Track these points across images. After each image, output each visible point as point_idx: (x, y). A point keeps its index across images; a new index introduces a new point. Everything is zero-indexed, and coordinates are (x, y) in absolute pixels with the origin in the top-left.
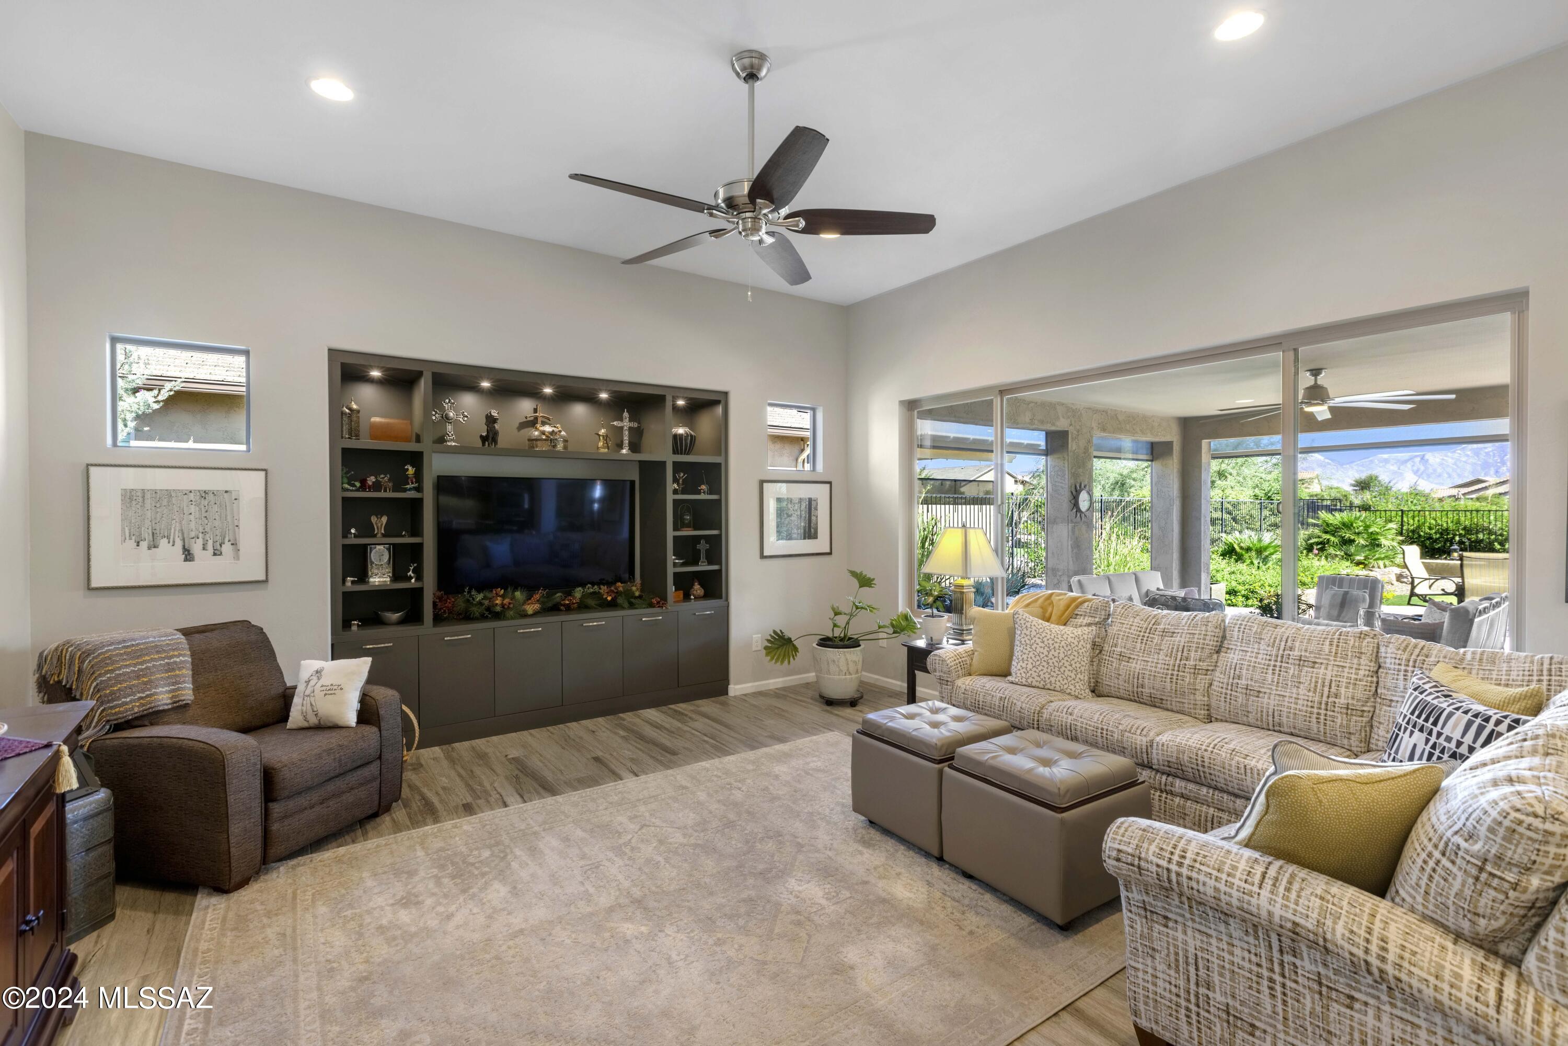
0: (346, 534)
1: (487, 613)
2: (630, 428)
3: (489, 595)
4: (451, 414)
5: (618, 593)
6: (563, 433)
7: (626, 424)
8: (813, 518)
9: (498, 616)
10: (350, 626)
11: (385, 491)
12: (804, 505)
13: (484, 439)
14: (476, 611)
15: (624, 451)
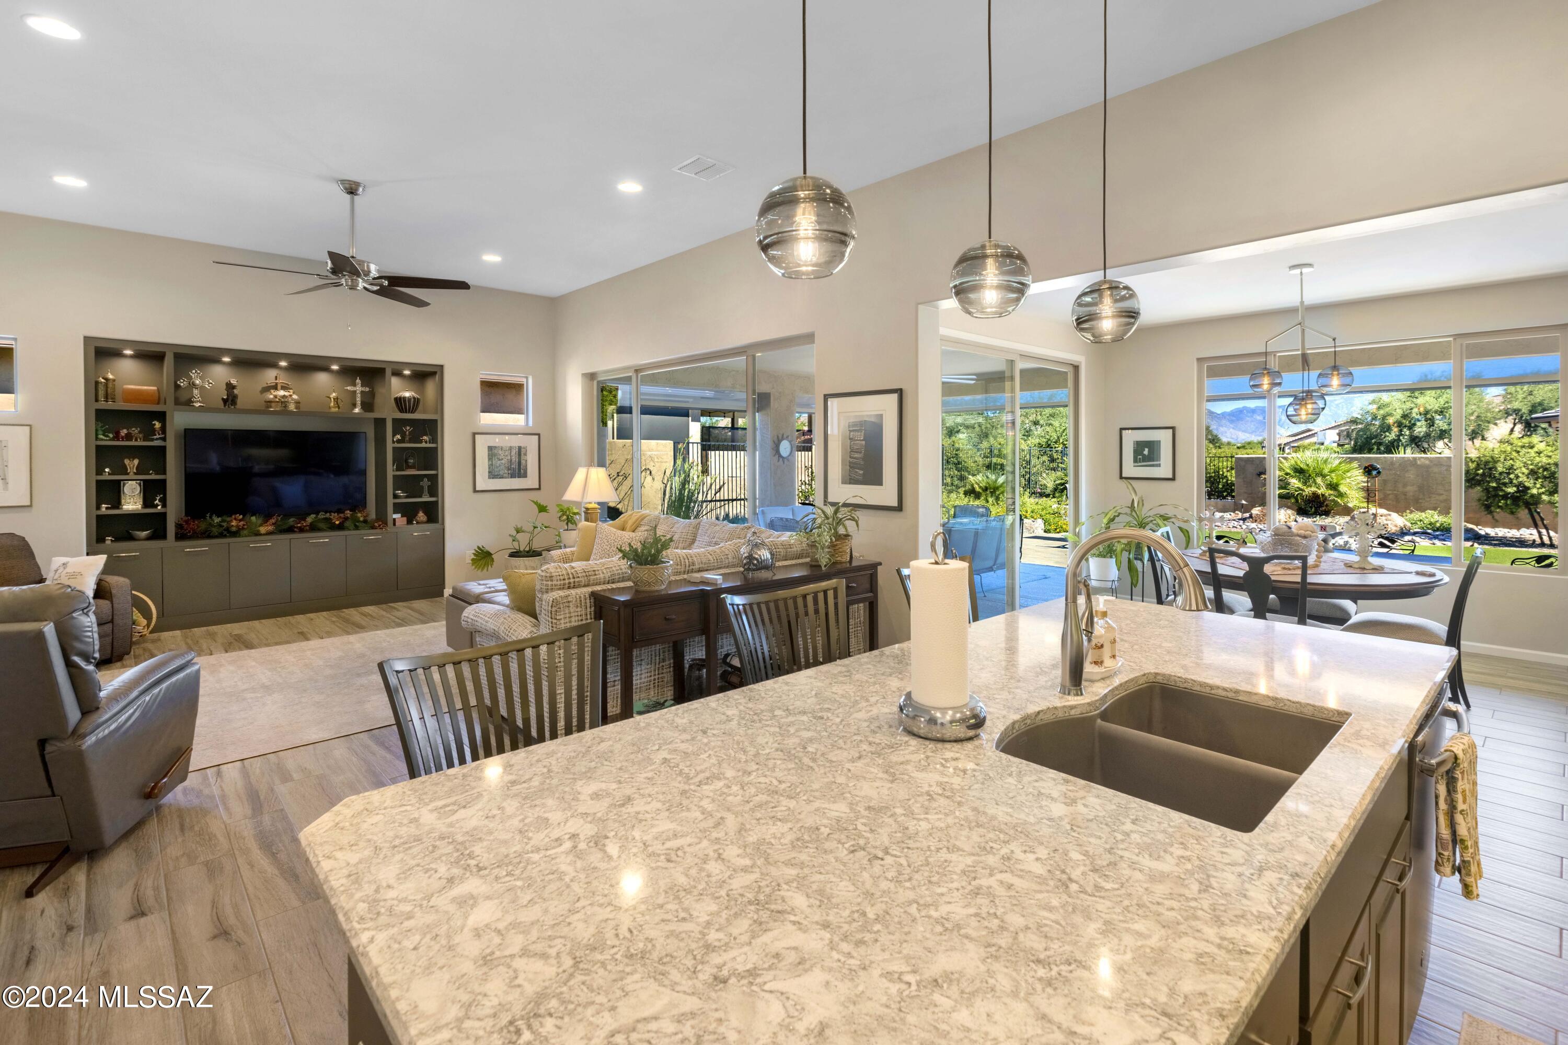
0: (99, 471)
1: (225, 533)
2: (362, 392)
3: (228, 519)
4: (197, 382)
5: (346, 519)
6: (295, 397)
7: (359, 388)
8: (523, 462)
9: (235, 534)
10: (103, 541)
11: (136, 440)
12: (513, 452)
13: (225, 401)
14: (215, 531)
15: (357, 410)
